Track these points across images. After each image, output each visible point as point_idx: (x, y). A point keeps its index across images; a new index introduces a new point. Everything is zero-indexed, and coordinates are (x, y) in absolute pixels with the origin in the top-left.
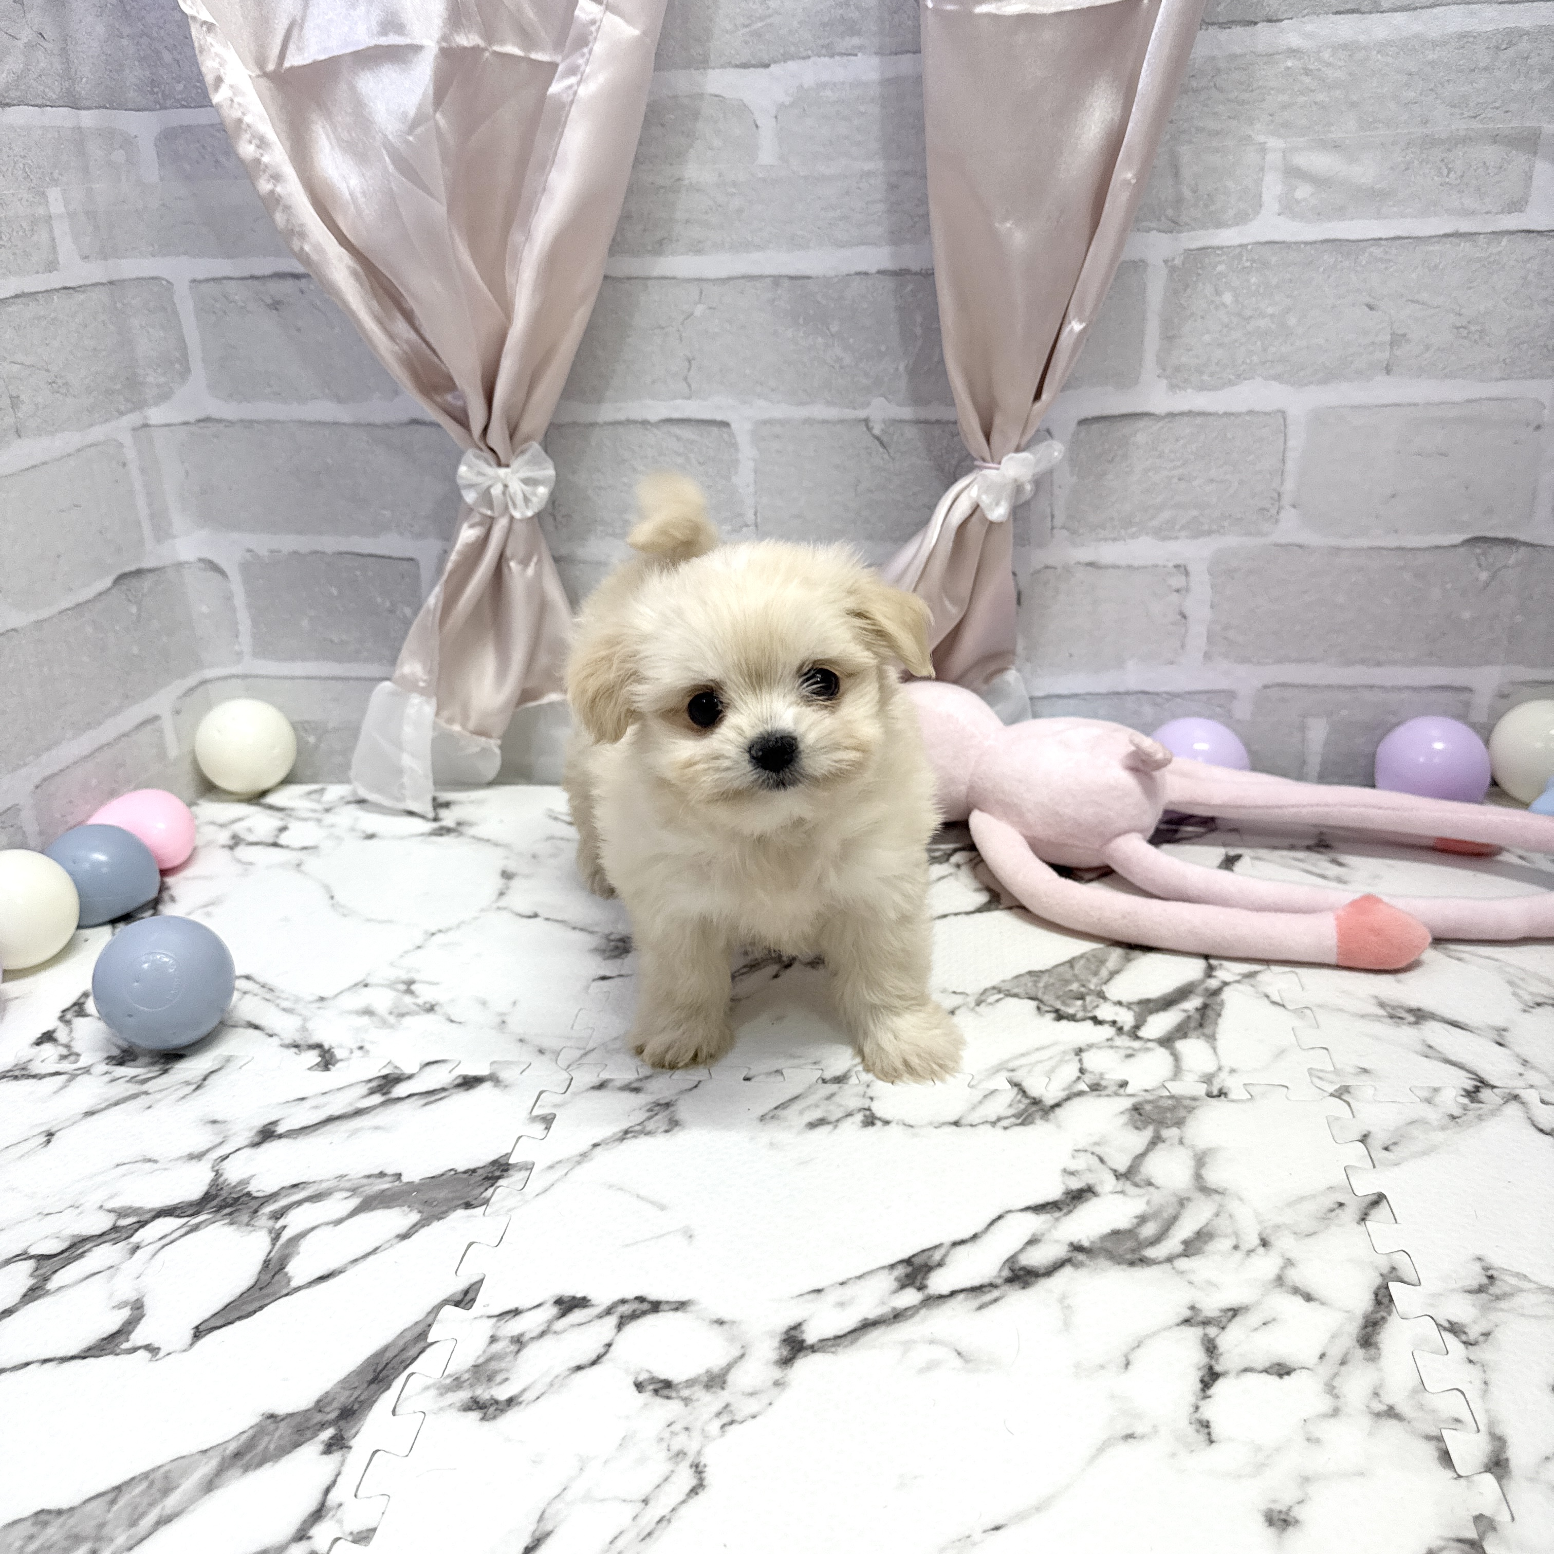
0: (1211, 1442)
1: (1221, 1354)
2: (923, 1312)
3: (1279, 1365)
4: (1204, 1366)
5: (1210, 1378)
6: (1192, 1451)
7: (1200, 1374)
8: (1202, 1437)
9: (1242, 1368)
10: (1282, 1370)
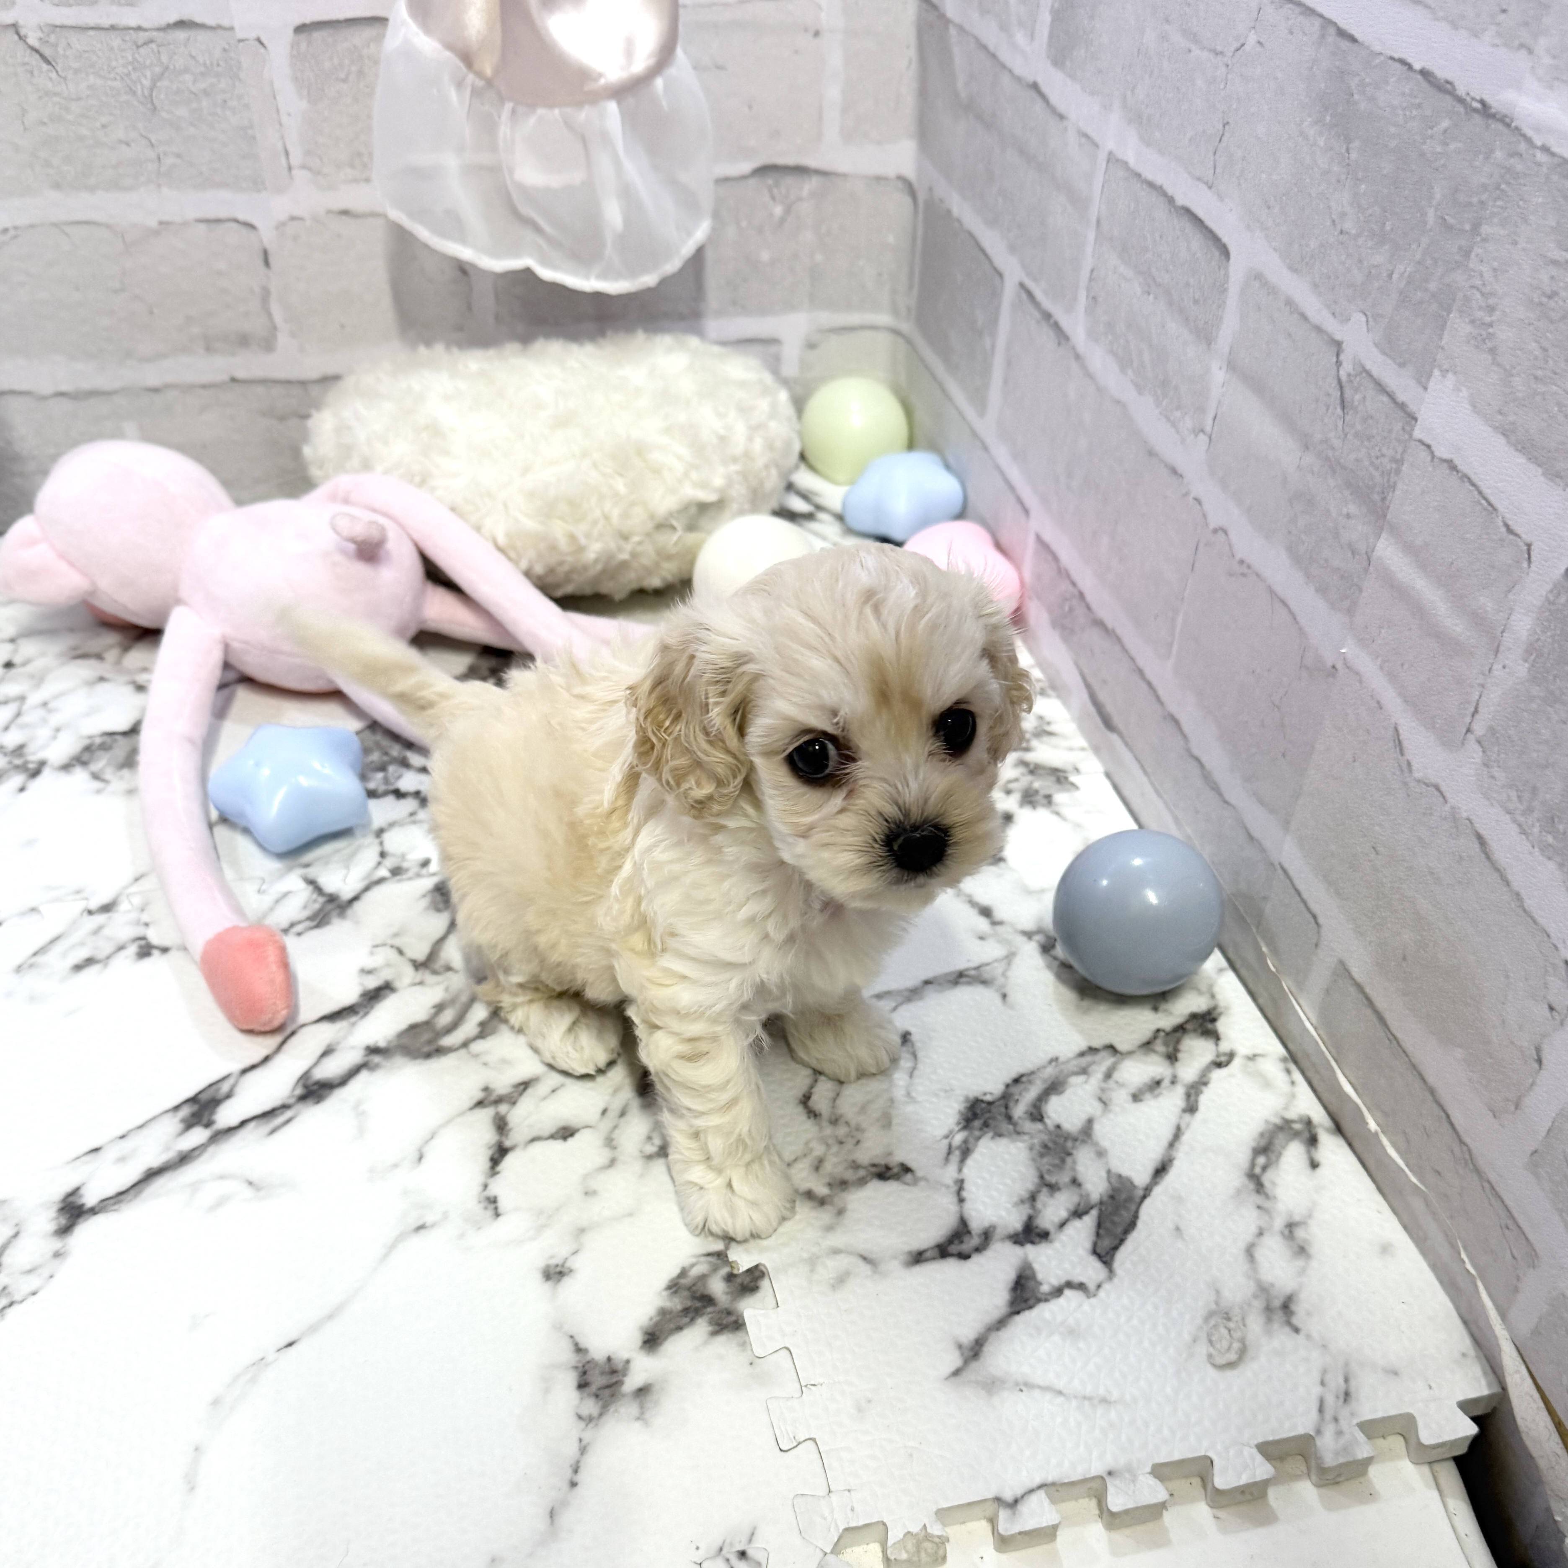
0: (497, 1215)
1: (510, 1130)
2: (211, 1149)
3: (565, 1128)
4: (494, 1145)
5: (499, 1153)
6: (479, 1229)
7: (489, 1153)
8: (490, 1213)
9: (530, 1137)
10: (566, 1133)
